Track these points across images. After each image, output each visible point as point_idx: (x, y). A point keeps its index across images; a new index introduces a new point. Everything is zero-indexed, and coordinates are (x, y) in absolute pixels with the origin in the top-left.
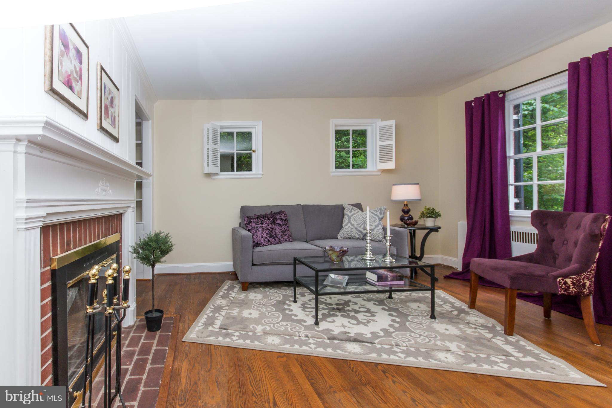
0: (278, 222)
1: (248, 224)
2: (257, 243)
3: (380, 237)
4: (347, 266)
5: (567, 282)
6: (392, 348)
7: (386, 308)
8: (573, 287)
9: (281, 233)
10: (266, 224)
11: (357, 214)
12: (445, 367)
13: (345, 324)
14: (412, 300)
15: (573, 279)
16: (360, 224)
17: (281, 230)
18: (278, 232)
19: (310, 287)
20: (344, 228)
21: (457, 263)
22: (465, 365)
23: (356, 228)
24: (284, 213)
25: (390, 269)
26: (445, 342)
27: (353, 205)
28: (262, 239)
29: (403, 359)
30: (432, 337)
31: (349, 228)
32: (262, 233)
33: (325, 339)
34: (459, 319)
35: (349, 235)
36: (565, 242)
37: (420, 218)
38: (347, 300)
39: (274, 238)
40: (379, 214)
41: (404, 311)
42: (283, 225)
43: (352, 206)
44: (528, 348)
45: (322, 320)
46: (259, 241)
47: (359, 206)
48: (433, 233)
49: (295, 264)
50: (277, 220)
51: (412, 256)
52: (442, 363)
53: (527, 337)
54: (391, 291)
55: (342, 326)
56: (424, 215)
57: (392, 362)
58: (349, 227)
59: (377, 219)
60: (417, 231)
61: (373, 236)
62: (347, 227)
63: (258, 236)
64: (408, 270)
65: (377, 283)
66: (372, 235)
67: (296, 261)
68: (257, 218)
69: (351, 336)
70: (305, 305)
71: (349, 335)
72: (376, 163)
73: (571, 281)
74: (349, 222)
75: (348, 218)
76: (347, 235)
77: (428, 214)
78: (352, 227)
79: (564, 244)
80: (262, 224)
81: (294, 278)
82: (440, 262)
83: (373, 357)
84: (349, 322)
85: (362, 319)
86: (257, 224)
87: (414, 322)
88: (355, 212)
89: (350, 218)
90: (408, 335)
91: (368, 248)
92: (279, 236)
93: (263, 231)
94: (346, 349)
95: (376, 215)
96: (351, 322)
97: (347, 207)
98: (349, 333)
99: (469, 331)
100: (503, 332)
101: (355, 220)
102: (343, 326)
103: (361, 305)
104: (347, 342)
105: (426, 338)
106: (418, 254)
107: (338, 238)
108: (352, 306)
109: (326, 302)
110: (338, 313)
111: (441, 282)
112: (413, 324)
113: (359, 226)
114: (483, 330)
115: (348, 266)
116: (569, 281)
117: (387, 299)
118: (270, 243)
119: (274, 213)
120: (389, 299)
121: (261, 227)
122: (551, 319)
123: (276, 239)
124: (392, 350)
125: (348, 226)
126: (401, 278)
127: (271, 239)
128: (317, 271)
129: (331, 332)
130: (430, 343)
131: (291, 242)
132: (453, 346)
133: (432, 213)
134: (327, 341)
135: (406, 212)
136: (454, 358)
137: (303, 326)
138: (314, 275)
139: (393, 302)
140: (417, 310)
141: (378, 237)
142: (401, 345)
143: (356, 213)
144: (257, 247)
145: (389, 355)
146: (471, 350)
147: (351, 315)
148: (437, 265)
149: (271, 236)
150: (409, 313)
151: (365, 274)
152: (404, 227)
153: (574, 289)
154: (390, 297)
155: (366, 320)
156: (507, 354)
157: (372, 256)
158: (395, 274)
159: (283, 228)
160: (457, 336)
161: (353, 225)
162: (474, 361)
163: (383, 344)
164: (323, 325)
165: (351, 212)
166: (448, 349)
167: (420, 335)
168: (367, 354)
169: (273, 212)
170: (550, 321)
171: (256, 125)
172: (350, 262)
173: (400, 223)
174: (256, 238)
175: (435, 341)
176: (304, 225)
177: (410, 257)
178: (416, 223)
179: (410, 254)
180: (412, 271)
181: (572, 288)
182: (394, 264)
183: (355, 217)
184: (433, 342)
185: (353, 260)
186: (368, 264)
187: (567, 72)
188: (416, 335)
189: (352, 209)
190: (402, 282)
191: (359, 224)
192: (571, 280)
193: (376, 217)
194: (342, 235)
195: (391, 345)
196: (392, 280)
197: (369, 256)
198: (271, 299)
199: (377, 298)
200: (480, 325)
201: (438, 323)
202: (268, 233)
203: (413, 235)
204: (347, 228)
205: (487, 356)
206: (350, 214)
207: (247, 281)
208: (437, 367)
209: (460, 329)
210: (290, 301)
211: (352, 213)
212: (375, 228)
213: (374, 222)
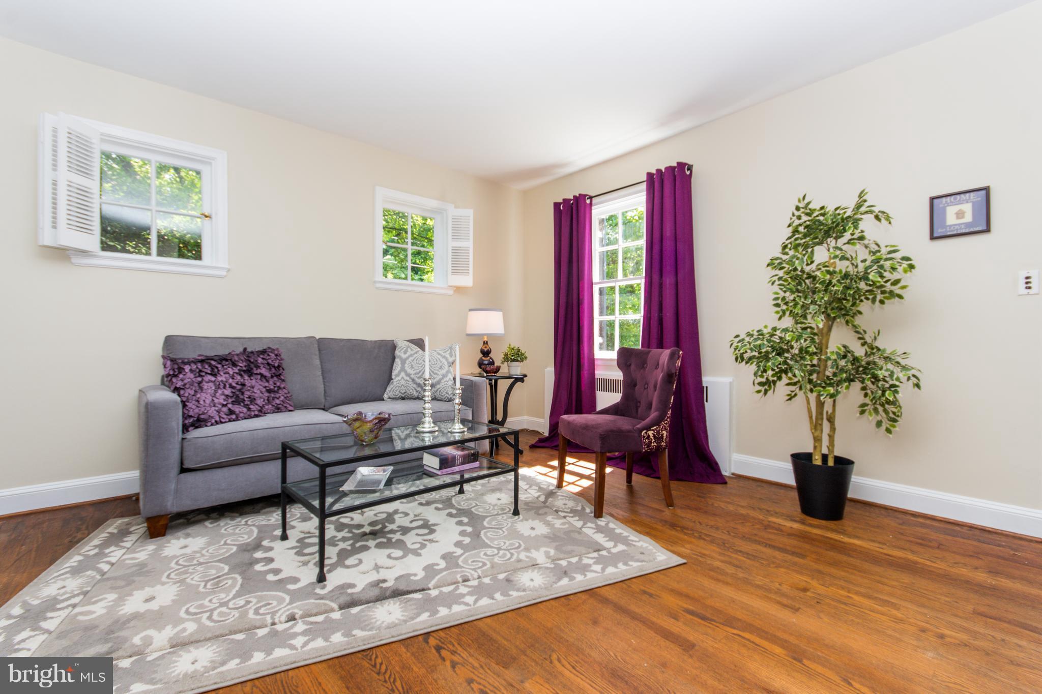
0: (259, 371)
1: (176, 376)
2: (199, 420)
3: (450, 393)
4: (398, 446)
5: (649, 435)
6: (457, 588)
7: (454, 512)
8: (654, 441)
9: (267, 394)
10: (227, 375)
11: (416, 355)
12: (530, 598)
13: (379, 564)
14: (490, 490)
15: (654, 431)
16: (420, 372)
17: (265, 387)
18: (258, 392)
19: (310, 501)
20: (395, 381)
21: (543, 426)
22: (555, 586)
23: (413, 380)
24: (276, 352)
25: (460, 444)
26: (530, 552)
27: (411, 341)
28: (213, 408)
29: (472, 607)
30: (514, 549)
31: (402, 380)
32: (214, 396)
33: (332, 610)
34: (547, 507)
35: (403, 392)
36: (646, 386)
37: (503, 363)
38: (391, 511)
39: (246, 406)
40: (448, 356)
41: (479, 512)
42: (272, 377)
43: (408, 343)
44: (618, 531)
45: (333, 567)
46: (203, 413)
47: (420, 343)
48: (519, 384)
49: (284, 457)
50: (258, 367)
51: (493, 421)
52: (528, 592)
53: (615, 515)
54: (462, 482)
55: (374, 569)
56: (507, 358)
57: (454, 621)
58: (403, 378)
59: (446, 363)
60: (499, 381)
61: (440, 391)
62: (399, 378)
63: (202, 402)
64: (487, 443)
65: (439, 473)
66: (438, 390)
67: (287, 451)
68: (202, 361)
69: (387, 587)
70: (307, 541)
71: (384, 585)
72: (447, 275)
73: (653, 434)
74: (403, 369)
75: (401, 364)
76: (400, 392)
77: (513, 356)
78: (408, 378)
79: (645, 389)
80: (215, 375)
81: (282, 487)
82: (525, 427)
83: (424, 621)
84: (389, 556)
85: (413, 544)
86: (200, 376)
87: (491, 528)
88: (413, 352)
89: (403, 362)
90: (482, 554)
91: (427, 412)
92: (260, 402)
93: (216, 392)
94: (374, 621)
95: (444, 357)
96: (393, 555)
97: (401, 344)
98: (384, 581)
99: (558, 523)
100: (593, 515)
101: (412, 365)
102: (377, 568)
103: (416, 516)
104: (378, 604)
105: (507, 552)
106: (500, 417)
107: (383, 400)
108: (400, 521)
109: (352, 523)
110: (371, 543)
111: (527, 455)
112: (489, 532)
113: (418, 376)
114: (572, 517)
115: (401, 447)
116: (650, 433)
117: (456, 495)
118: (234, 417)
119: (252, 352)
120: (460, 495)
121: (212, 382)
122: (632, 484)
123: (251, 407)
124: (456, 592)
125: (401, 376)
126: (474, 457)
127: (237, 408)
128: (323, 467)
129: (350, 591)
130: (512, 560)
131: (290, 411)
132: (539, 556)
133: (517, 354)
134: (336, 615)
135: (486, 353)
136: (541, 577)
137: (288, 592)
138: (318, 475)
139: (465, 498)
140: (496, 505)
141: (447, 393)
142: (470, 577)
143: (414, 354)
144: (197, 428)
145: (450, 607)
146: (562, 556)
147: (394, 540)
148: (522, 430)
149: (238, 401)
150: (485, 513)
151: (422, 459)
152: (483, 377)
154: (461, 491)
155: (419, 543)
156: (598, 548)
157: (432, 425)
158: (466, 452)
159: (271, 382)
160: (546, 537)
161: (408, 375)
162: (565, 573)
163: (442, 587)
164: (335, 578)
165: (405, 353)
166: (534, 563)
167: (499, 549)
168: (413, 619)
169: (249, 350)
170: (632, 486)
171: (213, 159)
172: (402, 439)
173: (479, 370)
174: (194, 407)
175: (518, 553)
176: (321, 377)
177: (490, 422)
178: (498, 369)
179: (490, 419)
180: (492, 444)
181: (654, 443)
182: (468, 435)
183: (413, 361)
184: (515, 557)
185: (408, 436)
186: (427, 439)
187: (645, 183)
188: (493, 552)
189: (409, 347)
190: (477, 464)
191: (418, 373)
193: (444, 360)
194: (391, 393)
195: (454, 583)
196: (463, 463)
197: (428, 425)
198: (225, 544)
199: (441, 497)
200: (569, 511)
201: (522, 521)
202: (231, 394)
203: (494, 388)
204: (398, 380)
205: (579, 559)
206: (404, 356)
207: (162, 513)
208: (520, 603)
209: (548, 524)
210: (274, 538)
211: (408, 354)
212: (443, 378)
213: (441, 368)
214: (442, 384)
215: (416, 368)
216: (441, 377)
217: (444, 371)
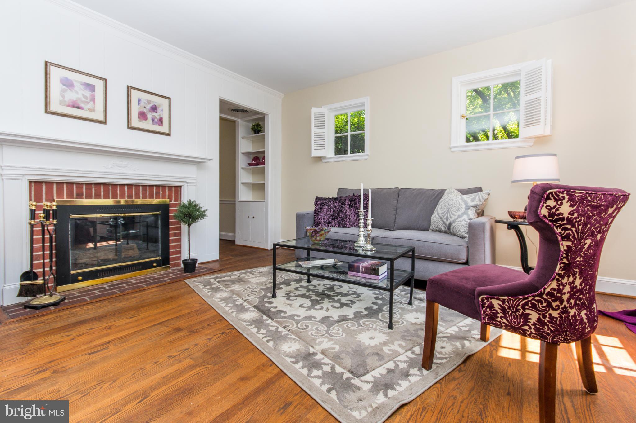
3: (462, 231)
5: (493, 305)
8: (502, 315)
15: (503, 301)
26: (329, 342)
33: (252, 305)
35: (436, 226)
55: (288, 304)
61: (455, 229)
65: (348, 273)
66: (454, 227)
71: (272, 309)
73: (499, 304)
102: (290, 305)
107: (429, 231)
113: (443, 215)
116: (496, 303)
130: (314, 337)
132: (325, 346)
137: (265, 295)
141: (460, 231)
142: (287, 328)
153: (504, 321)
166: (313, 345)
167: (327, 330)
175: (325, 338)
181: (501, 317)
184: (319, 337)
192: (501, 303)
194: (433, 226)
195: (280, 325)
196: (366, 273)
197: (362, 242)
212: (457, 218)
213: (458, 210)
214: (457, 223)
215: (443, 209)
216: (456, 217)
217: (459, 213)
